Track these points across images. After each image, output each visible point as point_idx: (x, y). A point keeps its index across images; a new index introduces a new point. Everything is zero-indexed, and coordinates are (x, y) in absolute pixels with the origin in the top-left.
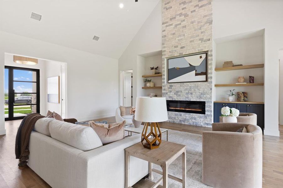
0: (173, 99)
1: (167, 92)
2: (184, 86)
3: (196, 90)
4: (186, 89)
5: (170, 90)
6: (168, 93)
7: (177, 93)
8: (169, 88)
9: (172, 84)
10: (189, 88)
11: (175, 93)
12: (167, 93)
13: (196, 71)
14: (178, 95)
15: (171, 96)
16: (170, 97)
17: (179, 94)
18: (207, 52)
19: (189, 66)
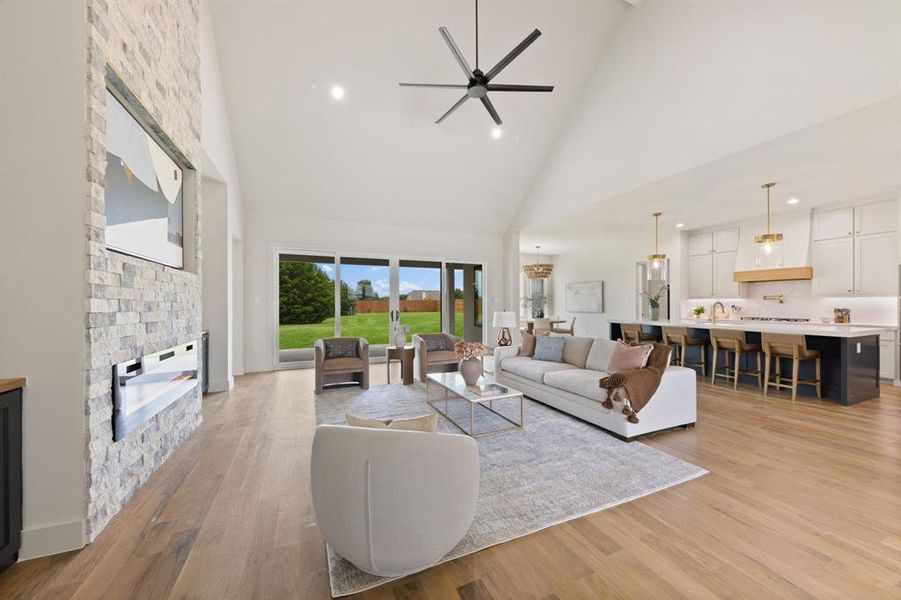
0: (136, 349)
1: (114, 305)
2: (163, 279)
5: (127, 293)
6: (119, 318)
8: (121, 284)
10: (172, 288)
11: (140, 314)
12: (112, 319)
14: (149, 327)
15: (129, 331)
16: (125, 341)
17: (153, 317)
18: (186, 170)
19: (156, 189)
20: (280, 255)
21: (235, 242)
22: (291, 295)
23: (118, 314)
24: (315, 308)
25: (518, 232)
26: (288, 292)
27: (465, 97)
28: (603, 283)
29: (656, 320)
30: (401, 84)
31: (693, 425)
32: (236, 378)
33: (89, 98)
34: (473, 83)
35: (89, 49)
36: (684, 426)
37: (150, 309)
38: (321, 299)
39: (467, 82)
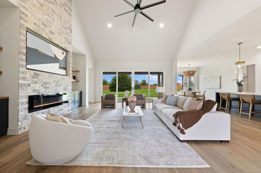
0: (39, 92)
1: (30, 82)
2: (52, 77)
3: (63, 82)
4: (54, 81)
5: (35, 80)
6: (32, 85)
7: (45, 85)
8: (33, 77)
9: (39, 72)
10: (57, 79)
11: (42, 85)
12: (29, 85)
13: (60, 64)
14: (46, 88)
15: (36, 88)
16: (34, 91)
17: (47, 86)
18: (67, 52)
19: (54, 56)
20: (103, 72)
21: (90, 69)
22: (122, 84)
23: (31, 84)
24: (128, 87)
25: (176, 60)
26: (121, 83)
27: (136, 15)
28: (220, 77)
29: (241, 92)
30: (115, 16)
31: (228, 142)
32: (90, 103)
33: (20, 36)
34: (135, 8)
35: (20, 25)
36: (222, 141)
37: (46, 84)
38: (129, 85)
39: (134, 9)
